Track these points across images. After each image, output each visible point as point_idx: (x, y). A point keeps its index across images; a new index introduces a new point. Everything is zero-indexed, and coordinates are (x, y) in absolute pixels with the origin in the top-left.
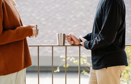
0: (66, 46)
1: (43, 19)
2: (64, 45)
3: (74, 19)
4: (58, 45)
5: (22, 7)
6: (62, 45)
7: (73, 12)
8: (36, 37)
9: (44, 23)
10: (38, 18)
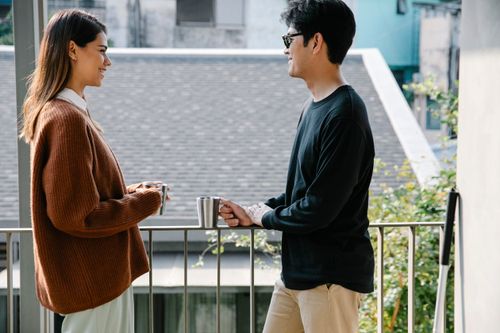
0: (219, 230)
1: (164, 137)
2: (215, 227)
3: (231, 137)
4: (200, 226)
5: (120, 111)
6: (211, 226)
7: (230, 121)
8: (161, 214)
9: (167, 145)
10: (153, 134)
